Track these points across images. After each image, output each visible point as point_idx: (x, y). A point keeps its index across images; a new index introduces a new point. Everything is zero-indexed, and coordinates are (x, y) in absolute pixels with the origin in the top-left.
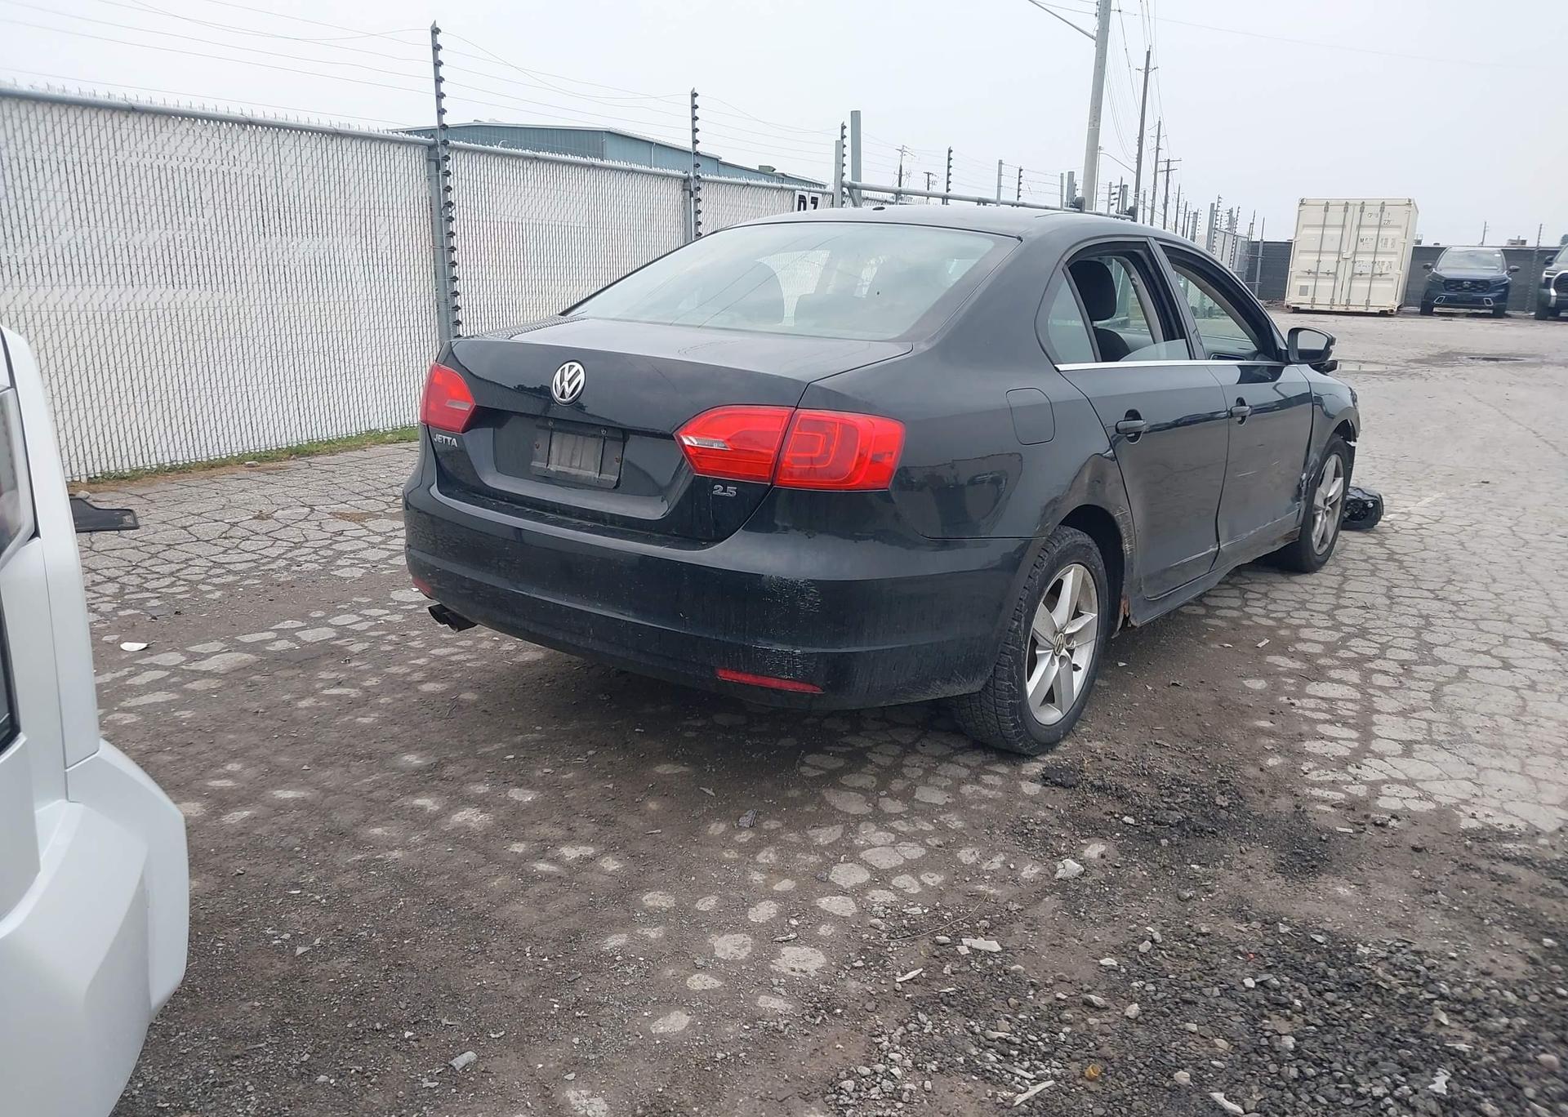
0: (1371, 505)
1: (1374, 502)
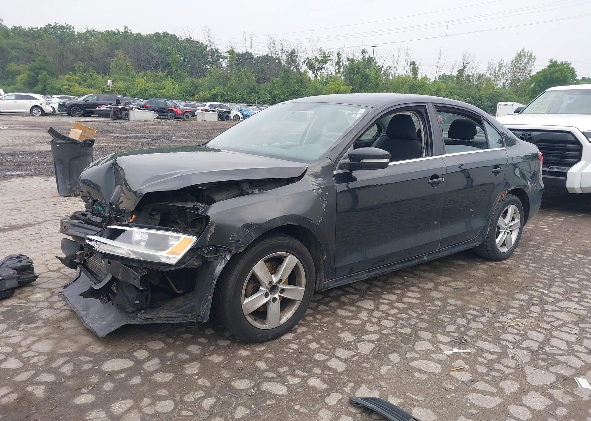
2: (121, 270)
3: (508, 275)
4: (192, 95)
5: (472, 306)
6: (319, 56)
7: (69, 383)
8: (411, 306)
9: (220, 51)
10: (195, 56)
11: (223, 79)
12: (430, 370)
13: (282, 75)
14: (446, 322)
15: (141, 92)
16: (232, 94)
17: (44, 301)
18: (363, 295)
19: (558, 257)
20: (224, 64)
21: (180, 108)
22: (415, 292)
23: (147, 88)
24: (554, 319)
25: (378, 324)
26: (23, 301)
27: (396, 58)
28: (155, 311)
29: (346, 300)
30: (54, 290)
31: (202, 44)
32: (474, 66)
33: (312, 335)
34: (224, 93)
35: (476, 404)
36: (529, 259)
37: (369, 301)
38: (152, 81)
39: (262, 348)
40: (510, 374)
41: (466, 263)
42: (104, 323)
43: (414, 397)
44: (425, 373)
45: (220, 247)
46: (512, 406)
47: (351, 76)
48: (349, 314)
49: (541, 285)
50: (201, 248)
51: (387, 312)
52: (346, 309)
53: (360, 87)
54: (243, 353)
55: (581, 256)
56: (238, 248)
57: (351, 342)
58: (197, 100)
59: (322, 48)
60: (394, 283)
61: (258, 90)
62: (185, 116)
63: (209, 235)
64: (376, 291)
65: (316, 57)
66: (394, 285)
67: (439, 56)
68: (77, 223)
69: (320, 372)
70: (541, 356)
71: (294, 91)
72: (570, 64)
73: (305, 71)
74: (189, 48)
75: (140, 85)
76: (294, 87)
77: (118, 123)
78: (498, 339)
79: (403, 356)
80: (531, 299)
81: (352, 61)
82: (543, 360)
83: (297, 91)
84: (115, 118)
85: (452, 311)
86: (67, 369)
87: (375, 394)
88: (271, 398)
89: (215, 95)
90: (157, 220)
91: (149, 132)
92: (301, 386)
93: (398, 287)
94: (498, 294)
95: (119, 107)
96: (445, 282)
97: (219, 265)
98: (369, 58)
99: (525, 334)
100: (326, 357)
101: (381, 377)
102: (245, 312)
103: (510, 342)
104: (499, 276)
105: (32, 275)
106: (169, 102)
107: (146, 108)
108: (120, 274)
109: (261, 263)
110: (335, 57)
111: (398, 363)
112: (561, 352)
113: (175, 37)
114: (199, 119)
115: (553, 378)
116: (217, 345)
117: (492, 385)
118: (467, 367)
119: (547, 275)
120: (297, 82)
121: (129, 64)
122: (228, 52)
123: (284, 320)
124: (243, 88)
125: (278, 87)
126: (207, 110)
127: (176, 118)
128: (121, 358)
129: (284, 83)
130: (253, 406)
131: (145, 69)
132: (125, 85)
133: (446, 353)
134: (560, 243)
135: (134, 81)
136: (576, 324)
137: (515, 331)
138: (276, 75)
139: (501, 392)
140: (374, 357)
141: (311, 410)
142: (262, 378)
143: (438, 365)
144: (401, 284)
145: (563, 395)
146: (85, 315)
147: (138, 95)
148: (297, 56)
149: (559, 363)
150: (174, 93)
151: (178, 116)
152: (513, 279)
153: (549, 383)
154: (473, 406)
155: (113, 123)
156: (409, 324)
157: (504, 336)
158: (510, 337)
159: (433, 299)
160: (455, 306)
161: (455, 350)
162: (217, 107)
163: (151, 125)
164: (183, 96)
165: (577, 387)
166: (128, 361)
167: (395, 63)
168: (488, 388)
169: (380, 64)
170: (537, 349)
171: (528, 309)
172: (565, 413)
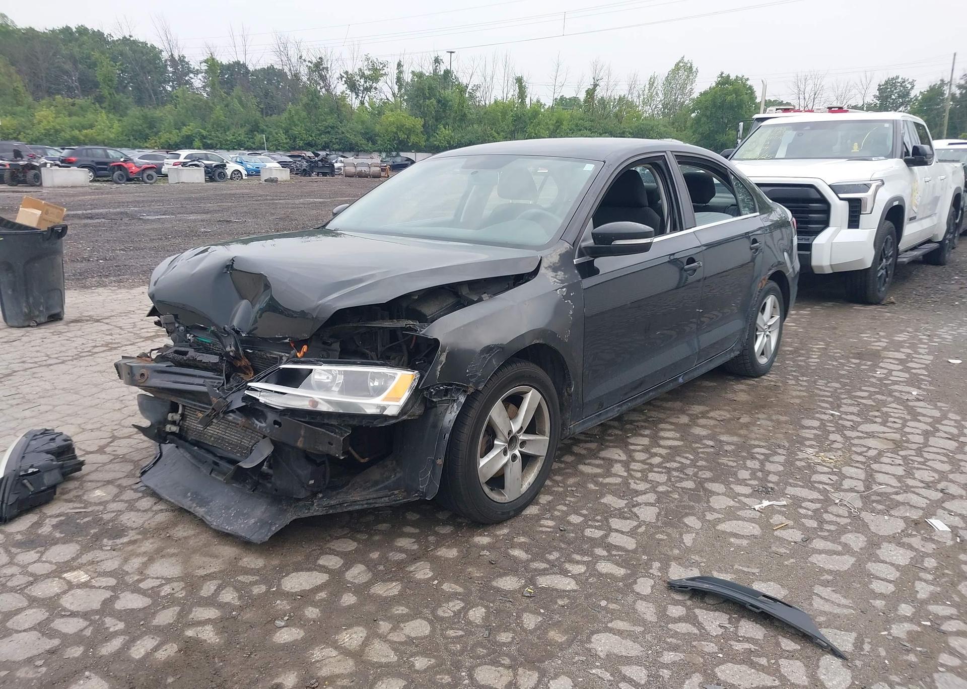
2: (302, 432)
3: (778, 395)
4: (146, 138)
5: (756, 443)
6: (365, 68)
7: (248, 616)
8: (675, 452)
9: (186, 60)
10: (142, 68)
11: (200, 109)
12: (746, 532)
13: (305, 100)
14: (733, 467)
15: (47, 134)
16: (219, 135)
17: (114, 501)
18: (603, 443)
19: (830, 365)
20: (197, 82)
21: (134, 163)
22: (669, 430)
23: (58, 127)
24: (865, 449)
25: (645, 479)
26: (76, 505)
27: (489, 72)
28: (342, 492)
29: (583, 452)
30: (119, 482)
31: (153, 47)
32: (610, 83)
33: (565, 505)
34: (204, 133)
35: (826, 567)
36: (794, 371)
37: (615, 449)
38: (67, 113)
39: (505, 531)
40: (846, 524)
41: (715, 384)
42: (253, 521)
43: (746, 569)
44: (742, 537)
45: (451, 385)
46: (869, 564)
47: (421, 102)
48: (599, 471)
49: (828, 406)
50: (428, 389)
51: (649, 461)
52: (589, 464)
53: (437, 120)
54: (483, 540)
55: (857, 361)
56: (477, 384)
57: (623, 508)
58: (155, 146)
59: (369, 56)
60: (634, 421)
61: (265, 127)
62: (145, 176)
63: (439, 367)
64: (615, 435)
65: (360, 70)
66: (635, 424)
67: (556, 67)
68: (163, 367)
69: (605, 553)
70: (873, 498)
71: (326, 127)
72: (748, 79)
73: (342, 93)
74: (130, 53)
75: (45, 122)
76: (325, 120)
77: (22, 192)
78: (810, 482)
79: (702, 518)
80: (823, 423)
81: (420, 75)
82: (878, 502)
83: (332, 128)
84: (15, 183)
85: (733, 451)
86: (229, 596)
87: (696, 573)
88: (562, 597)
89: (188, 137)
90: (336, 351)
91: (94, 206)
92: (591, 575)
93: (642, 426)
94: (779, 422)
95: (21, 163)
96: (702, 413)
97: (449, 412)
98: (447, 73)
99: (840, 472)
100: (601, 533)
101: (688, 550)
102: (483, 480)
103: (827, 484)
104: (769, 398)
105: (73, 462)
106: (111, 152)
107: (70, 163)
108: (301, 439)
109: (499, 404)
110: (392, 71)
111: (701, 529)
112: (894, 490)
113: (99, 35)
114: (172, 179)
115: (900, 525)
116: (436, 534)
117: (833, 542)
118: (791, 523)
119: (827, 391)
120: (331, 111)
121: (20, 85)
122: (206, 62)
123: (525, 486)
124: (237, 124)
125: (299, 120)
126: (184, 164)
127: (129, 180)
128: (302, 570)
129: (309, 113)
130: (542, 611)
131: (50, 93)
132: (15, 122)
133: (757, 507)
134: (822, 345)
135: (33, 115)
136: (894, 451)
137: (826, 469)
138: (294, 101)
139: (847, 549)
140: (666, 524)
141: (623, 605)
142: (531, 571)
143: (753, 525)
144: (644, 421)
145: (923, 542)
146: (206, 513)
147: (41, 140)
148: (327, 69)
149: (898, 504)
150: (112, 136)
151: (131, 176)
152: (789, 400)
153: (900, 531)
154: (822, 571)
155: (13, 192)
156: (686, 475)
157: (815, 477)
158: (824, 478)
159: (699, 439)
160: (733, 445)
161: (766, 503)
162: (201, 159)
163: (90, 194)
164: (129, 140)
165: (935, 531)
166: (315, 573)
167: (488, 79)
168: (829, 545)
169: (464, 80)
170: (863, 489)
171: (827, 439)
172: (935, 565)
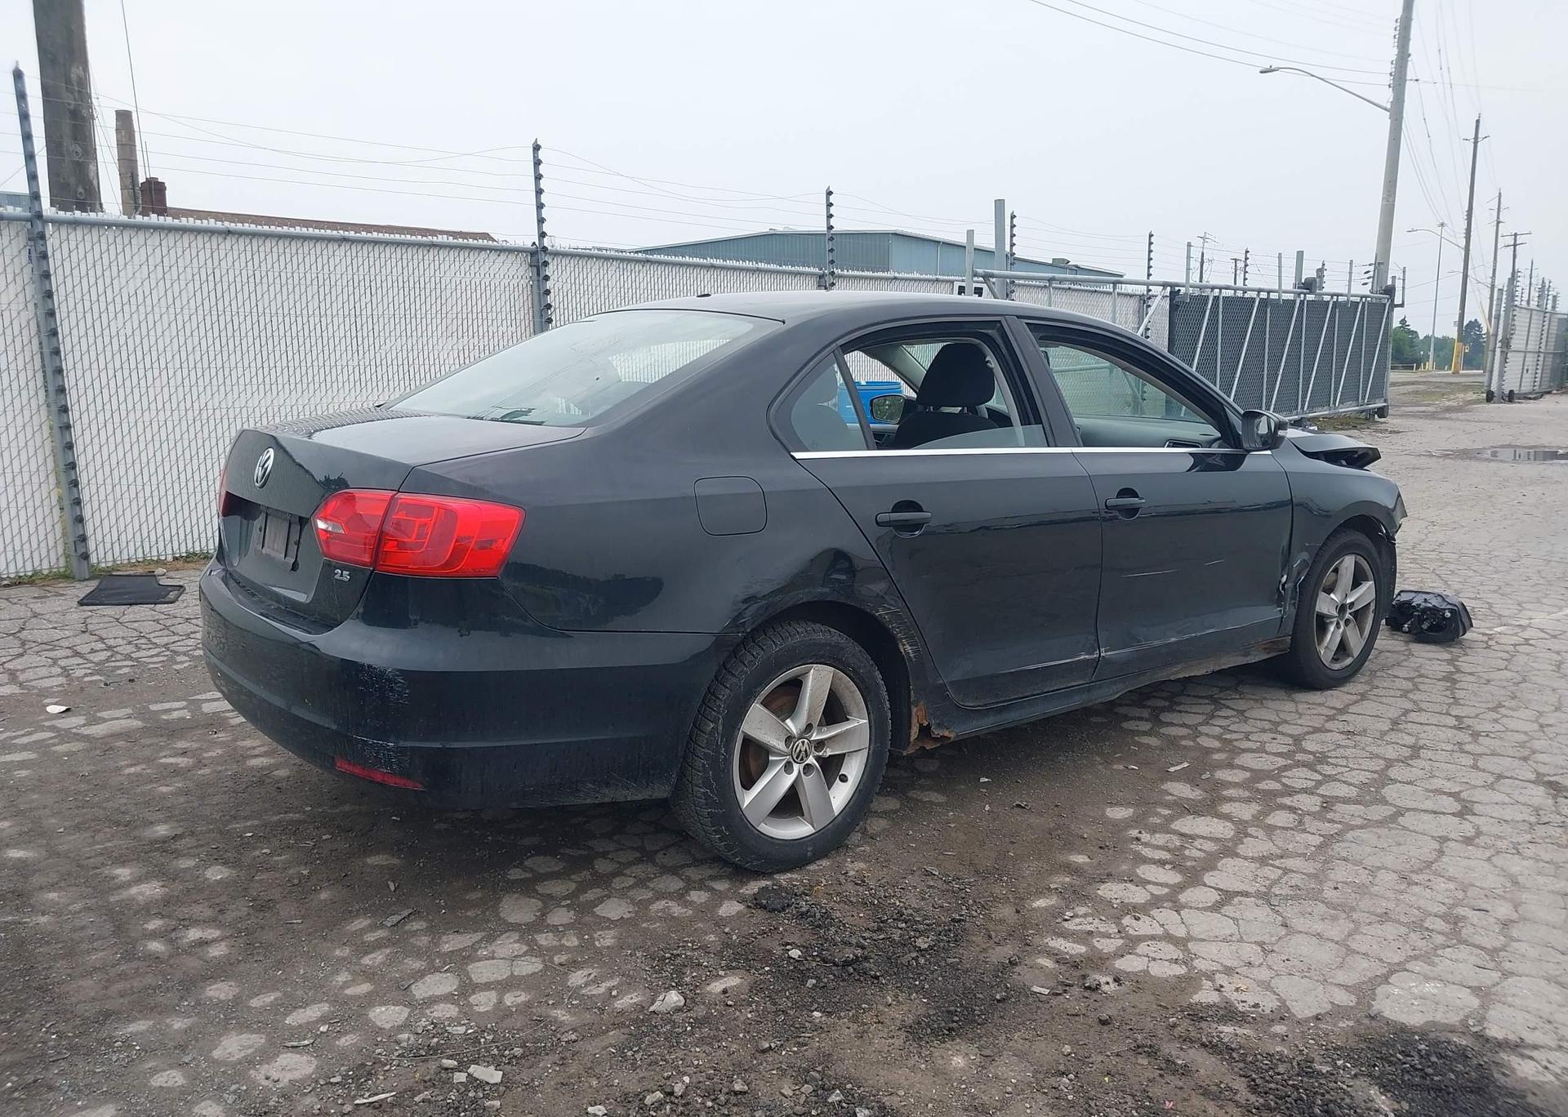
0: (1448, 614)
1: (1451, 611)
